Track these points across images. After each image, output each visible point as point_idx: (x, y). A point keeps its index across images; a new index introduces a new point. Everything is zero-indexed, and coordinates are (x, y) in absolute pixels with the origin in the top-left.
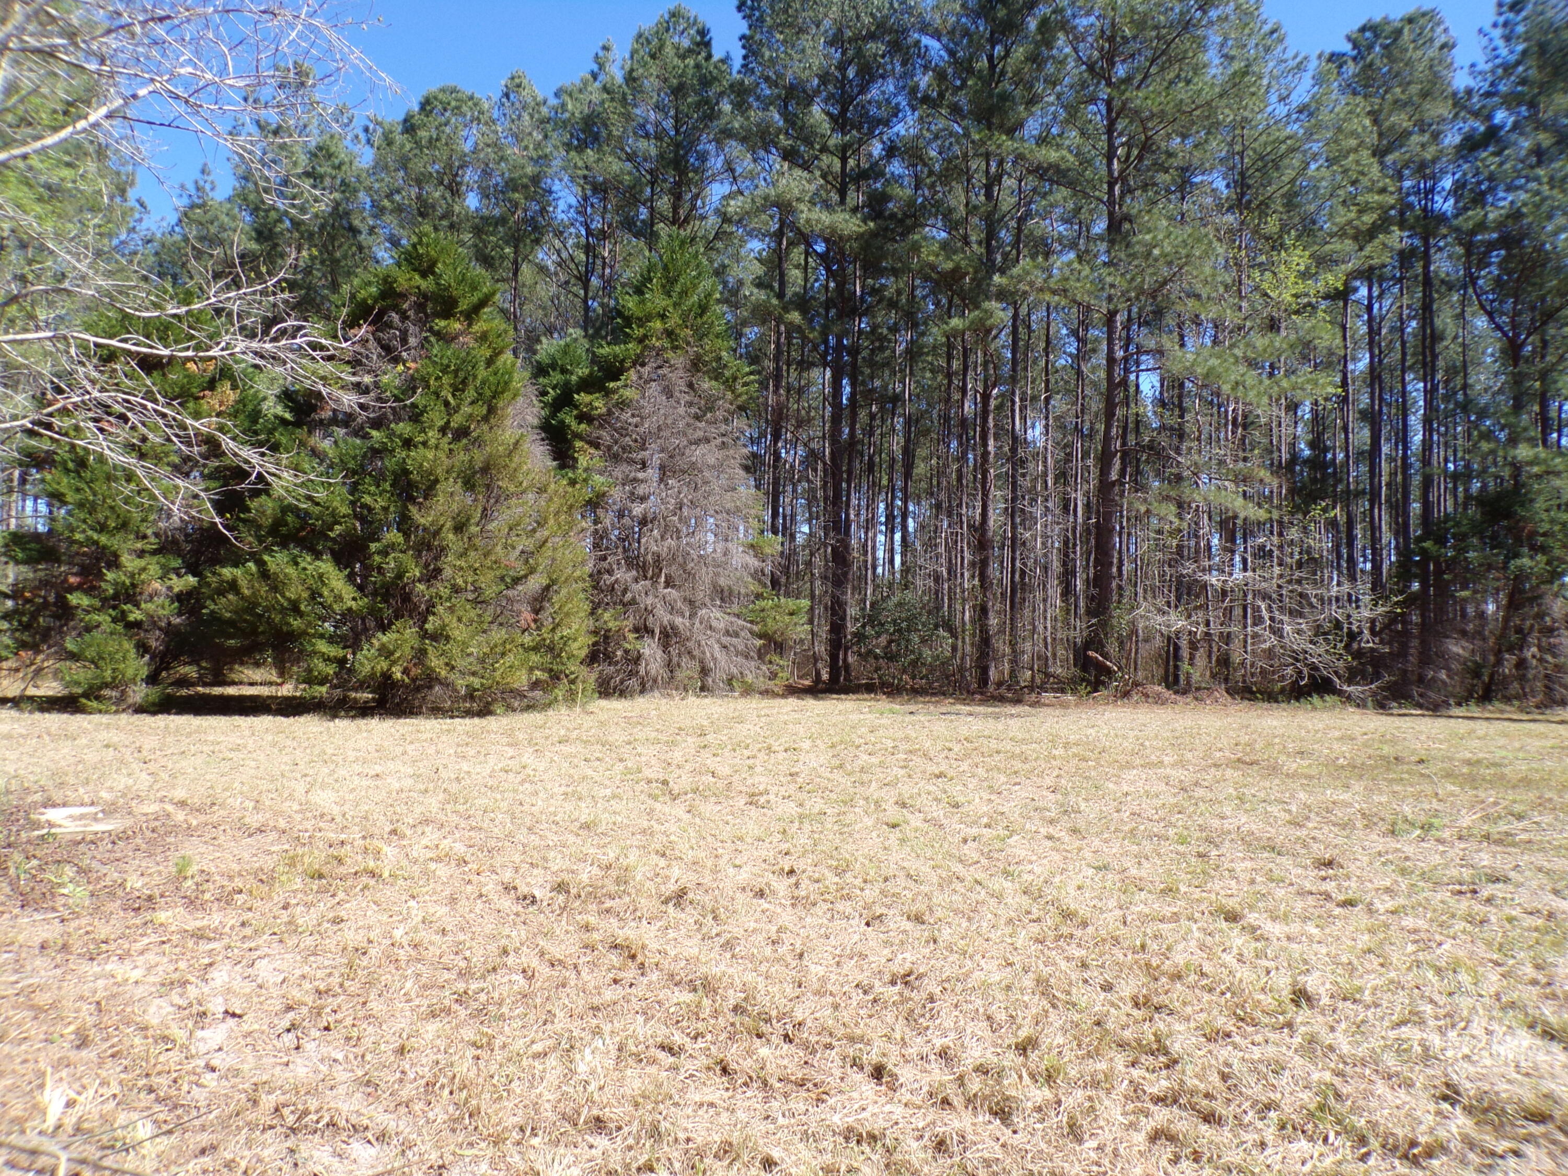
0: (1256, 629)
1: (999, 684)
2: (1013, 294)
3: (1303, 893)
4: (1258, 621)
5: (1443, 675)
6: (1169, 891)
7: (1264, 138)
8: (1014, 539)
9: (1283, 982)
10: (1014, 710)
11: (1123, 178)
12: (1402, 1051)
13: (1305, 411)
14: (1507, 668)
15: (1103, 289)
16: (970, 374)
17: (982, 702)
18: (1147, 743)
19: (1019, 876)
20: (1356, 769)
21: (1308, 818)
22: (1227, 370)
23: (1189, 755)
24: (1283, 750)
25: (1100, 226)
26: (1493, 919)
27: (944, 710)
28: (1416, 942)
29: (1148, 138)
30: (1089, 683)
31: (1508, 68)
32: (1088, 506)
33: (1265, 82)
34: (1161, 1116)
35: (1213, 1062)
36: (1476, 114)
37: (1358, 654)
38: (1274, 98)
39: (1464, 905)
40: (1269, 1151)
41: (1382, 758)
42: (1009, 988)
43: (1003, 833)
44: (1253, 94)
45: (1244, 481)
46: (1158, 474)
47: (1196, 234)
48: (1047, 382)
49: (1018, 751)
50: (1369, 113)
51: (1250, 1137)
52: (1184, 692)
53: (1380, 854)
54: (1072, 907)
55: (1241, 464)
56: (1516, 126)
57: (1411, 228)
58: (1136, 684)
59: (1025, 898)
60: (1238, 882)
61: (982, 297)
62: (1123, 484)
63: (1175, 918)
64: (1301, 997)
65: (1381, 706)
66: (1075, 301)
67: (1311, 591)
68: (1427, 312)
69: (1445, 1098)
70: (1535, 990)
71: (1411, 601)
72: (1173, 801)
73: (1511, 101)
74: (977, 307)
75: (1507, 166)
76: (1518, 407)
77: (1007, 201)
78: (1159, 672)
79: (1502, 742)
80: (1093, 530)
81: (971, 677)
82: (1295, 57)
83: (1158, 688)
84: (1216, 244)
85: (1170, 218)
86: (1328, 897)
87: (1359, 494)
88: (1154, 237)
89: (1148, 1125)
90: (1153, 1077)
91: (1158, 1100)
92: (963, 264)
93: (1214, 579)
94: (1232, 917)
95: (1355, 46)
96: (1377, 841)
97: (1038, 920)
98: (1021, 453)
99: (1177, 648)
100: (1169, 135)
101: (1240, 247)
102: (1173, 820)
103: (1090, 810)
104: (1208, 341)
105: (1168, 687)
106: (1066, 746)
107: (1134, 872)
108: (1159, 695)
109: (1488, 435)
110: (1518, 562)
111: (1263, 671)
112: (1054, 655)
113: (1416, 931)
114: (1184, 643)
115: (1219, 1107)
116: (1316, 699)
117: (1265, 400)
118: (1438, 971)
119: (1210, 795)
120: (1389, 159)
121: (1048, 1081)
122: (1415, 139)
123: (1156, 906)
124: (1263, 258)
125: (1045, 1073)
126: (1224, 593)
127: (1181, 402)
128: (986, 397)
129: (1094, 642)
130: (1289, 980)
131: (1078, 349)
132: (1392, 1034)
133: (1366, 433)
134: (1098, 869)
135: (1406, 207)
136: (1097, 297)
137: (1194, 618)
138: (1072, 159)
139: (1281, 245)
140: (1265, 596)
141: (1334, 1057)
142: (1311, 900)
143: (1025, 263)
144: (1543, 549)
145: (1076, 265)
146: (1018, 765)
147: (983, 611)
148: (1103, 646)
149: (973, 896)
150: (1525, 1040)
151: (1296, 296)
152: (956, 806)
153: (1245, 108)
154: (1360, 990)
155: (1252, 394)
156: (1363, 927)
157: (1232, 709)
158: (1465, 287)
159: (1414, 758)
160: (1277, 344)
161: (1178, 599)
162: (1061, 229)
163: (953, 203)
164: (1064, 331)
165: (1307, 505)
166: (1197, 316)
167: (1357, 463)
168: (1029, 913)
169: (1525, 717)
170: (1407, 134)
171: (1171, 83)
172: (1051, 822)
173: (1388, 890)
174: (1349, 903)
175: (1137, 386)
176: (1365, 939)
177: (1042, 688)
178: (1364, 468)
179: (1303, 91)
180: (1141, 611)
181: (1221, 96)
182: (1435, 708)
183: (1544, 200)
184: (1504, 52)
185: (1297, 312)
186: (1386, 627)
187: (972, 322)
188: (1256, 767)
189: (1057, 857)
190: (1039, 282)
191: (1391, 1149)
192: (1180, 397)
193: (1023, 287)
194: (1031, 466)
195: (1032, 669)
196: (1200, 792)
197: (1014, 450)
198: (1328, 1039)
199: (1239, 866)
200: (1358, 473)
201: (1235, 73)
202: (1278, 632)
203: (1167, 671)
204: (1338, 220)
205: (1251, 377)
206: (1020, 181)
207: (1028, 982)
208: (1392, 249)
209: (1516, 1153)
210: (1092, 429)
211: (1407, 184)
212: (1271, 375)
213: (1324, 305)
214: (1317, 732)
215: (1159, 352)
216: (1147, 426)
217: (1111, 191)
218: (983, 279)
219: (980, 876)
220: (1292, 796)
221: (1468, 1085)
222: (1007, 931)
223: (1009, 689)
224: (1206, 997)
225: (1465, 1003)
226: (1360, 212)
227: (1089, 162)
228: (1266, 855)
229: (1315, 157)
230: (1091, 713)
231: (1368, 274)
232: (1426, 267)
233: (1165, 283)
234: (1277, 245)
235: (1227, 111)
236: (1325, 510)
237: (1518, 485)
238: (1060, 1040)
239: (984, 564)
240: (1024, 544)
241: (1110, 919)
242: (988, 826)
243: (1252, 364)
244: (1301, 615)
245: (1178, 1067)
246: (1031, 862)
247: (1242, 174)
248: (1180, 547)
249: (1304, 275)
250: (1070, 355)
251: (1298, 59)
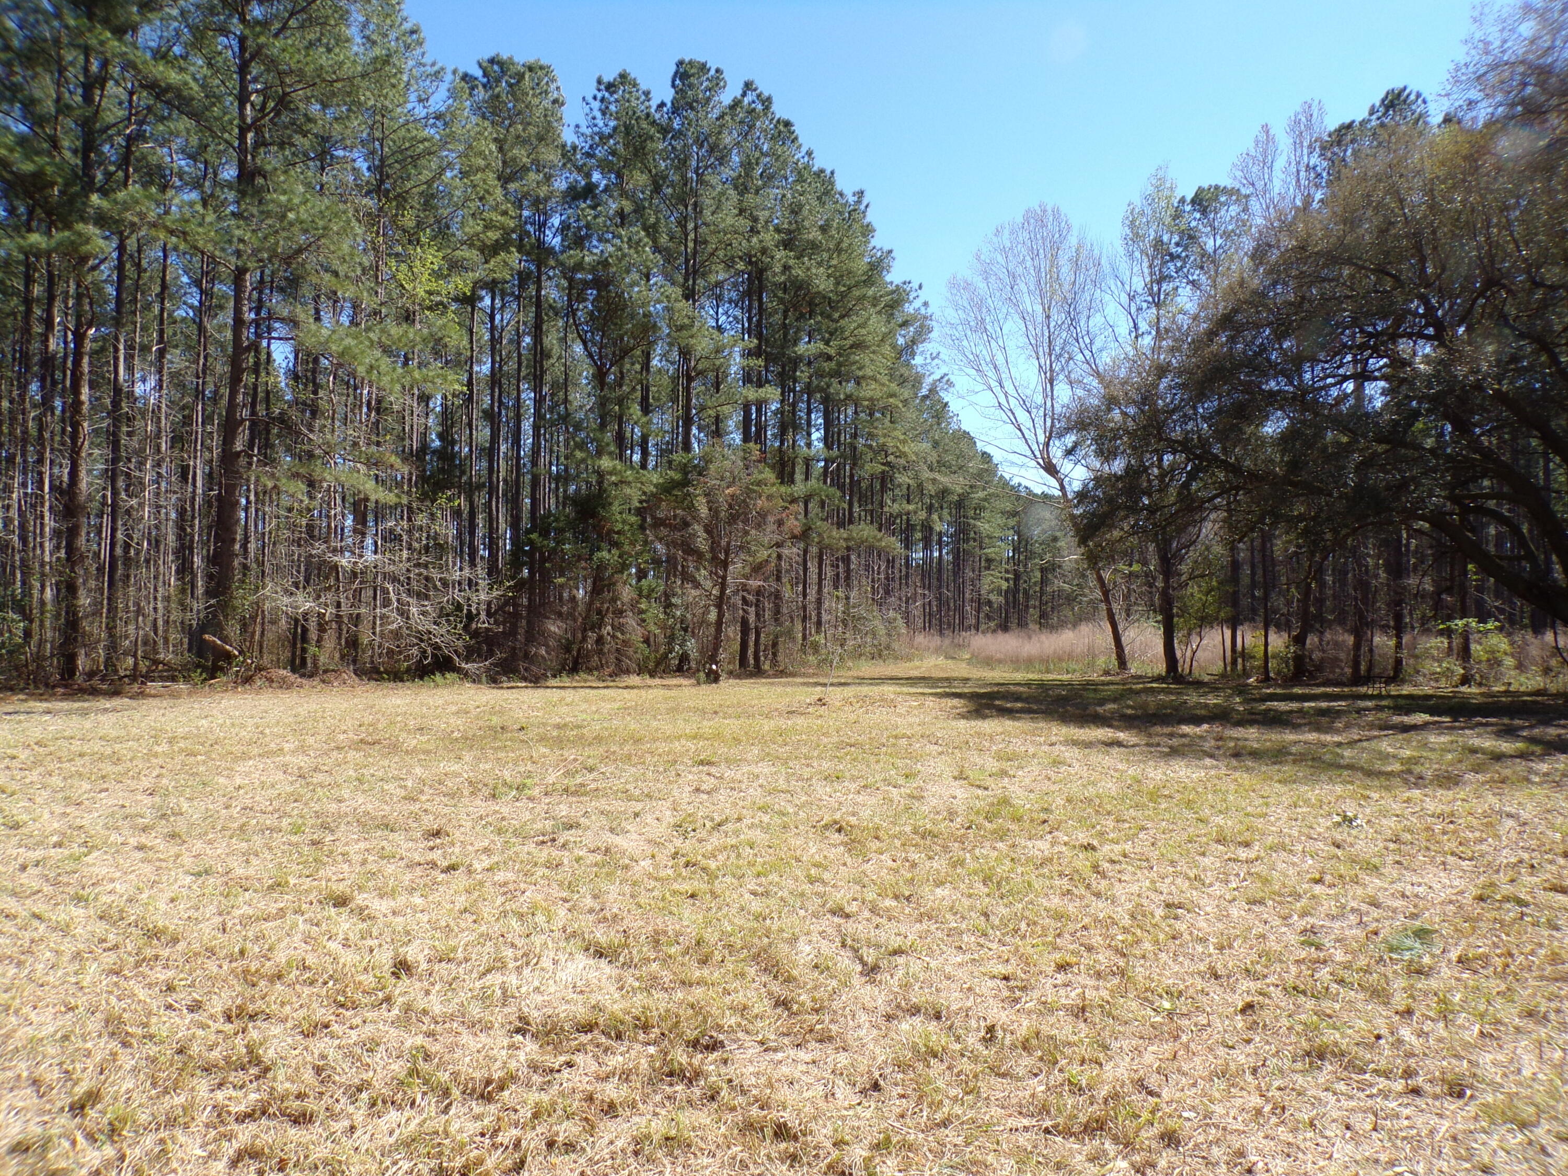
0: (384, 610)
1: (91, 675)
2: (117, 222)
3: (411, 866)
4: (386, 603)
5: (543, 651)
6: (278, 886)
7: (402, 132)
8: (114, 506)
9: (385, 958)
10: (108, 704)
11: (256, 126)
12: (484, 997)
13: (436, 403)
14: (590, 645)
15: (230, 242)
16: (58, 306)
17: (66, 697)
18: (267, 731)
19: (96, 899)
20: (469, 741)
21: (422, 792)
22: (363, 352)
23: (311, 740)
24: (405, 728)
25: (229, 173)
26: (566, 862)
27: (10, 708)
28: (505, 893)
29: (286, 94)
30: (204, 669)
31: (604, 138)
32: (209, 477)
33: (405, 78)
34: (245, 1134)
35: (309, 1059)
36: (579, 169)
37: (475, 634)
38: (413, 97)
39: (543, 854)
40: (358, 1133)
41: (491, 728)
42: (66, 1038)
43: (76, 850)
44: (394, 86)
45: (375, 464)
46: (288, 450)
47: (335, 209)
48: (161, 333)
49: (109, 751)
50: (495, 140)
51: (341, 1125)
52: (311, 676)
53: (481, 818)
54: (160, 924)
55: (374, 448)
56: (606, 189)
57: (528, 254)
58: (259, 669)
59: (103, 925)
60: (351, 865)
61: (75, 216)
62: (251, 457)
63: (281, 913)
64: (402, 967)
65: (494, 681)
66: (196, 248)
67: (435, 574)
68: (538, 331)
69: (518, 1031)
70: (591, 918)
71: (520, 585)
72: (289, 789)
73: (605, 166)
74: (68, 226)
75: (600, 220)
76: (603, 426)
77: (112, 113)
78: (286, 655)
79: (584, 706)
80: (215, 504)
81: (52, 667)
82: (433, 64)
83: (283, 672)
84: (354, 223)
85: (308, 185)
86: (434, 865)
87: (480, 487)
88: (290, 200)
89: (229, 1149)
90: (240, 1094)
91: (241, 1118)
92: (49, 170)
93: (345, 561)
94: (341, 902)
95: (485, 75)
96: (480, 806)
97: (116, 947)
98: (125, 407)
99: (305, 630)
100: (308, 99)
101: (378, 233)
102: (288, 809)
103: (193, 810)
104: (345, 319)
105: (294, 671)
106: (171, 741)
107: (240, 871)
108: (284, 679)
109: (581, 446)
110: (600, 554)
111: (390, 652)
112: (166, 640)
113: (506, 884)
114: (312, 625)
115: (311, 1105)
116: (438, 677)
117: (398, 387)
118: (521, 916)
119: (329, 780)
120: (512, 186)
121: (110, 1137)
122: (532, 176)
123: (261, 905)
124: (399, 249)
125: (107, 1129)
126: (354, 574)
127: (314, 378)
128: (79, 337)
129: (211, 623)
130: (391, 954)
131: (200, 302)
132: (478, 984)
133: (487, 431)
134: (199, 874)
135: (525, 234)
136: (223, 250)
137: (322, 600)
138: (196, 88)
139: (418, 241)
140: (394, 579)
141: (426, 1020)
142: (418, 871)
143: (134, 189)
144: (617, 545)
145: (199, 208)
146: (108, 768)
147: (69, 589)
148: (222, 629)
149: (27, 935)
150: (582, 960)
151: (430, 293)
152: (16, 826)
153: (386, 98)
154: (454, 949)
155: (385, 380)
156: (461, 888)
157: (359, 690)
158: (567, 315)
159: (517, 727)
160: (411, 336)
161: (307, 580)
162: (183, 163)
163: (38, 94)
164: (185, 279)
165: (435, 493)
166: (335, 293)
167: (479, 458)
168: (104, 941)
169: (602, 684)
170: (525, 169)
171: (311, 44)
172: (144, 829)
173: (486, 850)
174: (452, 868)
175: (269, 355)
176: (462, 901)
177: (148, 677)
178: (485, 464)
179: (439, 100)
180: (267, 591)
181: (363, 76)
182: (536, 681)
183: (624, 255)
184: (601, 123)
185: (430, 308)
186: (500, 608)
187: (60, 244)
188: (377, 747)
189: (147, 869)
190: (152, 216)
191: (469, 1093)
192: (314, 371)
193: (129, 216)
194: (138, 424)
195: (135, 656)
196: (319, 778)
197: (116, 404)
198: (421, 1004)
199: (353, 849)
200: (479, 467)
201: (376, 58)
202: (404, 613)
203: (294, 654)
204: (467, 229)
205: (385, 363)
206: (131, 94)
207: (94, 1024)
208: (512, 269)
209: (570, 1065)
210: (216, 392)
211: (526, 213)
212: (405, 364)
213: (454, 306)
214: (437, 707)
215: (293, 322)
216: (280, 399)
217: (242, 137)
218: (76, 195)
219: (40, 907)
220: (409, 772)
221: (535, 1014)
222: (72, 968)
223: (103, 680)
224: (307, 990)
225: (538, 940)
226: (486, 227)
227: (219, 98)
228: (379, 833)
229: (450, 165)
230: (205, 702)
231: (492, 286)
232: (539, 290)
233: (300, 251)
234: (413, 239)
235: (368, 94)
236: (449, 499)
237: (602, 490)
238: (129, 1084)
239: (73, 532)
240: (128, 512)
241: (207, 930)
242: (58, 845)
243: (387, 351)
244: (427, 597)
245: (270, 1075)
246: (112, 880)
247: (382, 160)
248: (310, 528)
249: (437, 275)
250: (191, 307)
251: (436, 68)
